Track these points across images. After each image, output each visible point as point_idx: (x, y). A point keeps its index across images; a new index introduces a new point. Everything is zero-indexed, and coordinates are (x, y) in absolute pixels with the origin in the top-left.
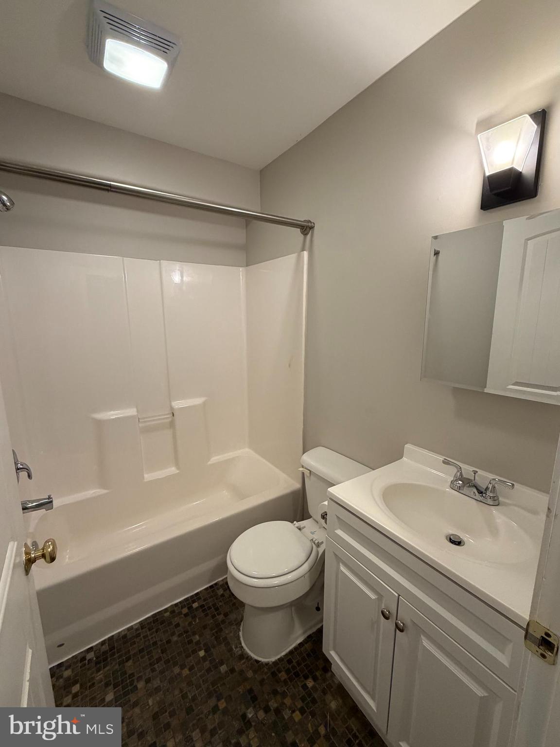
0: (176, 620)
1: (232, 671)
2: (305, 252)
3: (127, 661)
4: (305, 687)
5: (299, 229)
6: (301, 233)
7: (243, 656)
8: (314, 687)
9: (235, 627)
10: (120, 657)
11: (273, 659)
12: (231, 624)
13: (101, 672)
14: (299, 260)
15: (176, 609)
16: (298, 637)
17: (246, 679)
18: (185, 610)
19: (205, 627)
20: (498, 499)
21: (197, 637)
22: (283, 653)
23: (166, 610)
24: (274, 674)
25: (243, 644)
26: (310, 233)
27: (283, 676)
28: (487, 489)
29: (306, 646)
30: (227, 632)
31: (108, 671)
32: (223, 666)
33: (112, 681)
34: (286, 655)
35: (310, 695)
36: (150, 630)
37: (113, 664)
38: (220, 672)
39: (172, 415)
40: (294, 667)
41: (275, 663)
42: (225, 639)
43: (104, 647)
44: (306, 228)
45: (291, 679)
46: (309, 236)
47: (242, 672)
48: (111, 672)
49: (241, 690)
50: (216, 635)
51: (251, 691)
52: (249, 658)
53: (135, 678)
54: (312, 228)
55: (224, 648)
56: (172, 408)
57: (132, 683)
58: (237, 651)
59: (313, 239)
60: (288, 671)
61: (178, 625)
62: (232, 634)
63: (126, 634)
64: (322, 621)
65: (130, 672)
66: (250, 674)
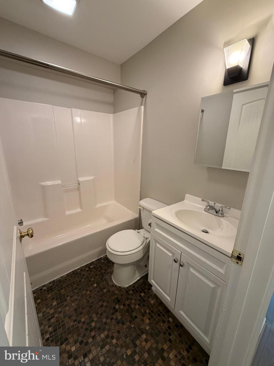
0: (83, 273)
1: (109, 291)
2: (142, 106)
3: (61, 289)
4: (140, 296)
5: (140, 95)
6: (141, 97)
7: (114, 285)
8: (144, 296)
9: (110, 275)
10: (58, 288)
11: (127, 286)
12: (108, 273)
13: (50, 294)
14: (139, 110)
15: (83, 268)
16: (137, 277)
17: (115, 294)
18: (87, 269)
19: (96, 275)
20: (224, 214)
21: (93, 279)
22: (131, 284)
23: (78, 269)
24: (127, 292)
25: (113, 281)
26: (145, 97)
27: (131, 292)
28: (219, 210)
29: (141, 281)
30: (106, 277)
31: (53, 294)
32: (105, 290)
33: (55, 297)
34: (132, 284)
35: (142, 299)
36: (71, 277)
37: (56, 291)
38: (104, 292)
39: (78, 184)
40: (136, 289)
41: (127, 288)
42: (105, 279)
43: (50, 284)
44: (143, 94)
45: (134, 293)
46: (144, 99)
47: (113, 292)
48: (55, 294)
49: (113, 298)
50: (101, 278)
51: (117, 298)
52: (116, 286)
53: (66, 296)
54: (146, 94)
55: (105, 283)
56: (78, 181)
57: (64, 298)
58: (111, 284)
59: (146, 100)
60: (133, 290)
61: (84, 275)
62: (108, 277)
63: (61, 279)
64: (148, 271)
65: (63, 294)
66: (117, 292)
